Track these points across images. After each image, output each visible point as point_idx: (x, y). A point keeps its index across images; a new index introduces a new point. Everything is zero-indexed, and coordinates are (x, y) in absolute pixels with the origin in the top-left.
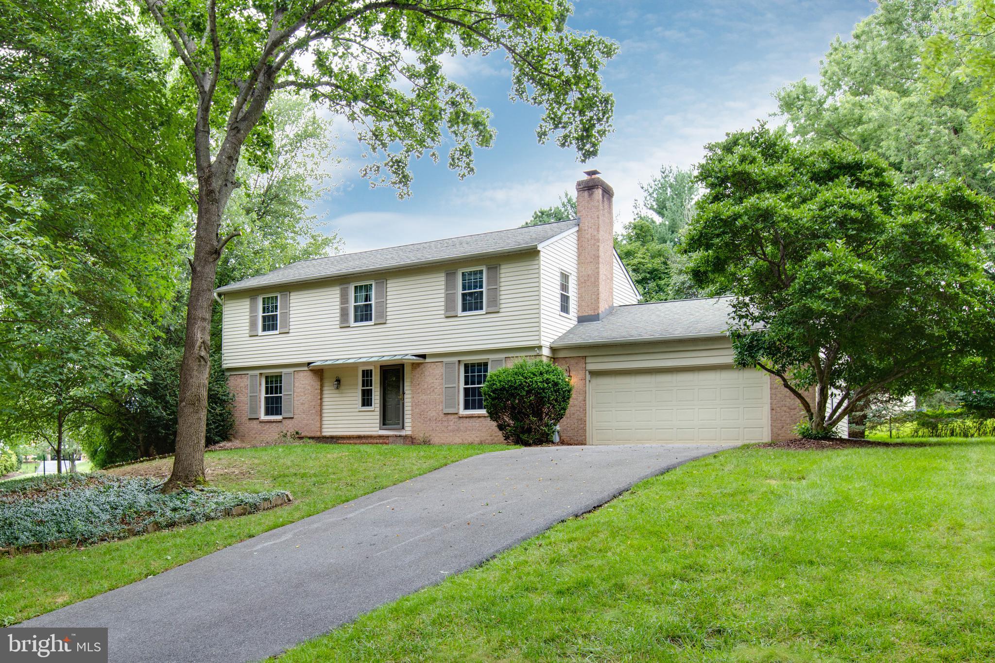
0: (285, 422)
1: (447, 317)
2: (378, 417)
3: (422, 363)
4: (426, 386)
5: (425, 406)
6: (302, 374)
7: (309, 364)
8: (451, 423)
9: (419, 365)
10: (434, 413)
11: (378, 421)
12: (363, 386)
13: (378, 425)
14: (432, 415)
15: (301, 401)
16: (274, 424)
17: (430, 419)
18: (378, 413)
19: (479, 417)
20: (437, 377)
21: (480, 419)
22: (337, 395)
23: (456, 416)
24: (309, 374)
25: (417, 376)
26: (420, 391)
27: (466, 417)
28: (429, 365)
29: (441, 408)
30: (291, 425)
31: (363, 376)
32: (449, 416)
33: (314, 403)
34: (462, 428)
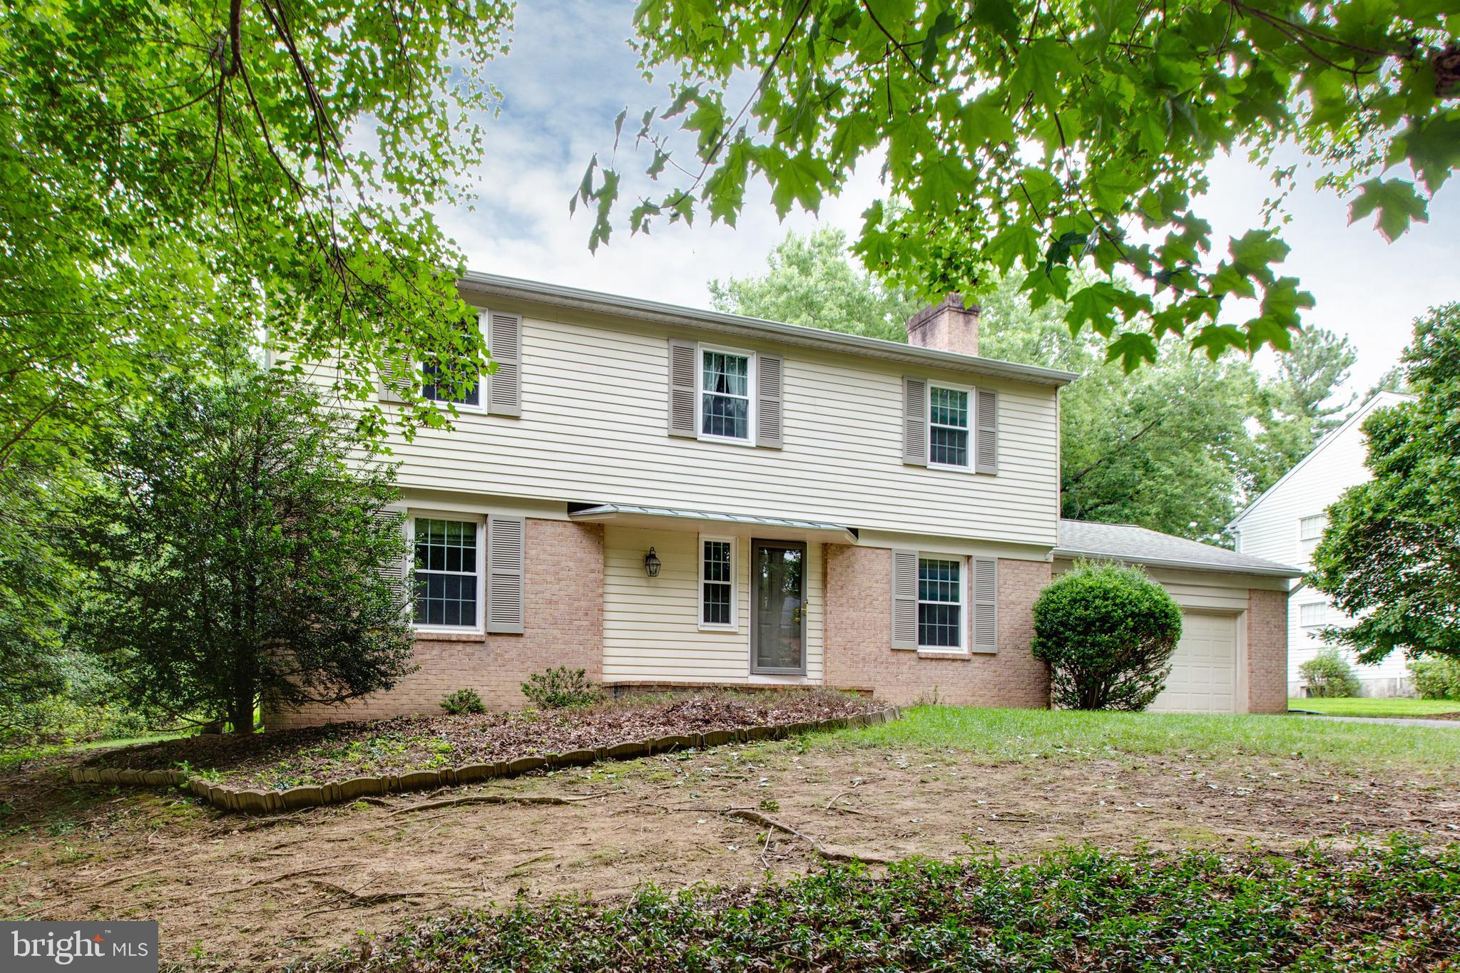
0: (493, 643)
1: (906, 465)
2: (748, 648)
3: (849, 546)
4: (856, 593)
5: (854, 633)
6: (548, 529)
7: (573, 507)
8: (905, 668)
9: (843, 548)
10: (872, 648)
11: (747, 656)
12: (707, 577)
13: (747, 665)
14: (868, 650)
15: (547, 595)
16: (460, 647)
17: (864, 659)
18: (747, 639)
19: (954, 660)
20: (879, 577)
21: (956, 664)
22: (645, 591)
23: (914, 656)
24: (572, 530)
25: (839, 570)
26: (844, 600)
27: (932, 659)
28: (863, 551)
29: (886, 638)
30: (513, 654)
31: (707, 556)
32: (901, 655)
33: (584, 604)
34: (923, 679)
